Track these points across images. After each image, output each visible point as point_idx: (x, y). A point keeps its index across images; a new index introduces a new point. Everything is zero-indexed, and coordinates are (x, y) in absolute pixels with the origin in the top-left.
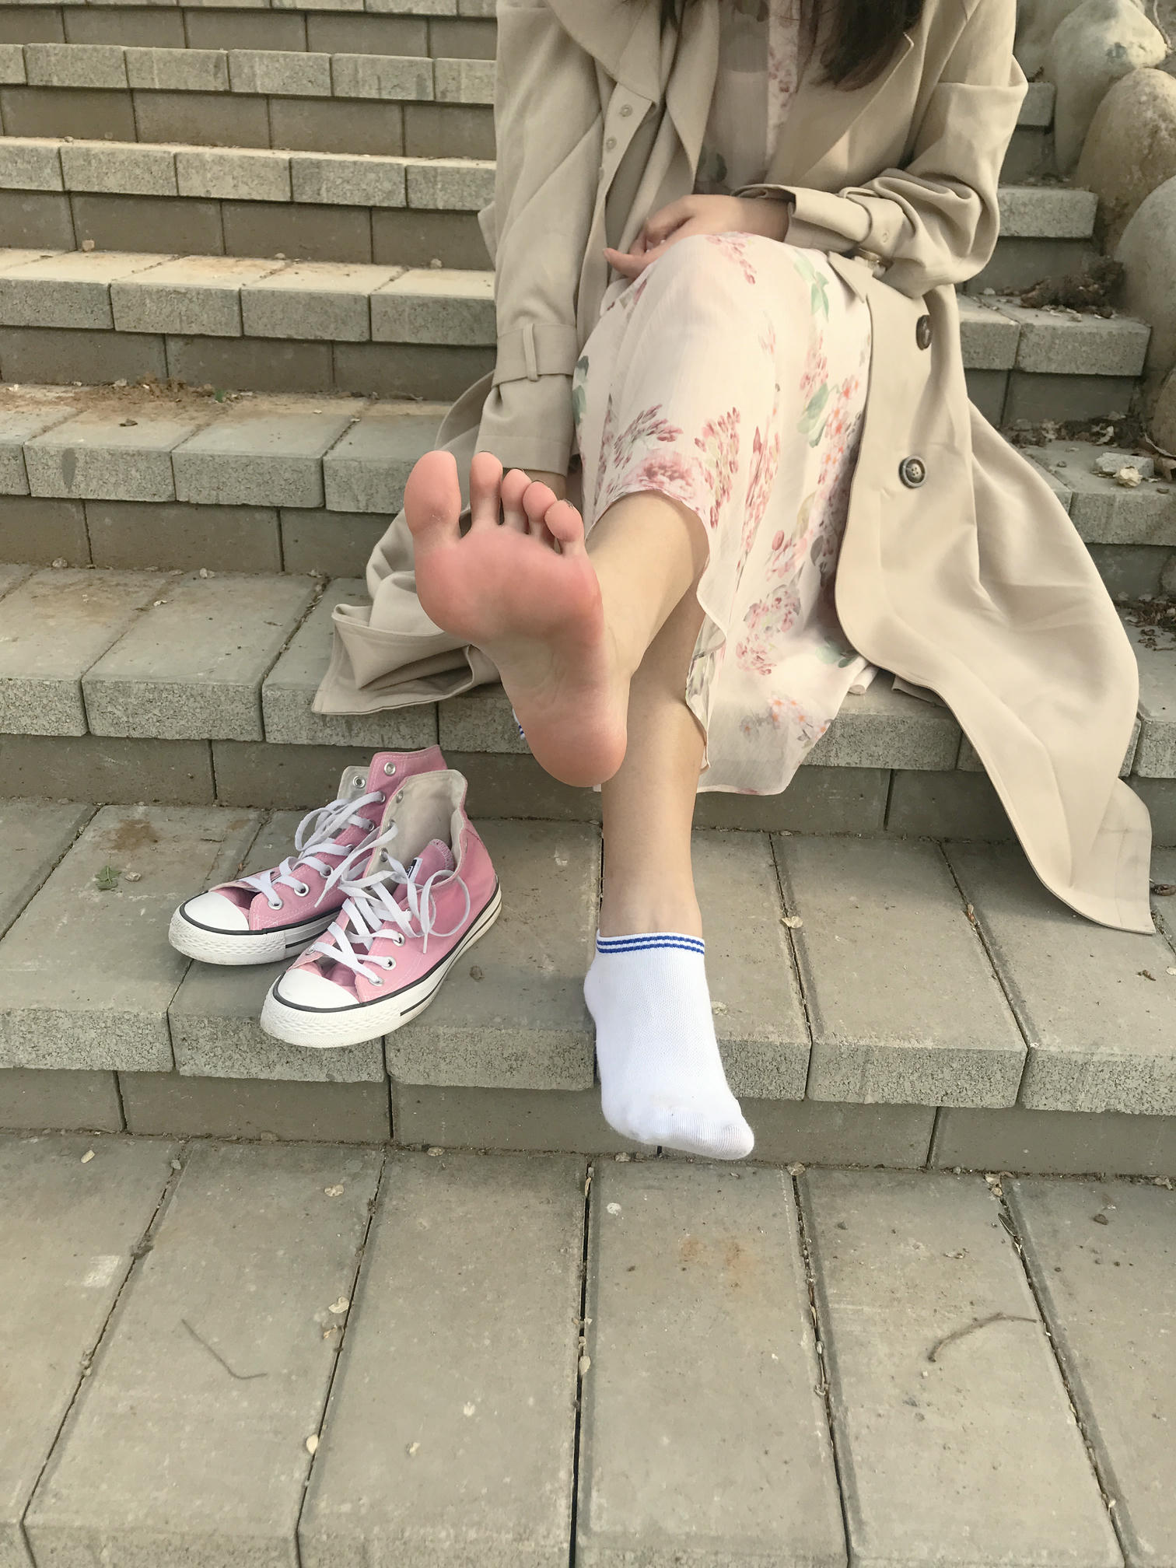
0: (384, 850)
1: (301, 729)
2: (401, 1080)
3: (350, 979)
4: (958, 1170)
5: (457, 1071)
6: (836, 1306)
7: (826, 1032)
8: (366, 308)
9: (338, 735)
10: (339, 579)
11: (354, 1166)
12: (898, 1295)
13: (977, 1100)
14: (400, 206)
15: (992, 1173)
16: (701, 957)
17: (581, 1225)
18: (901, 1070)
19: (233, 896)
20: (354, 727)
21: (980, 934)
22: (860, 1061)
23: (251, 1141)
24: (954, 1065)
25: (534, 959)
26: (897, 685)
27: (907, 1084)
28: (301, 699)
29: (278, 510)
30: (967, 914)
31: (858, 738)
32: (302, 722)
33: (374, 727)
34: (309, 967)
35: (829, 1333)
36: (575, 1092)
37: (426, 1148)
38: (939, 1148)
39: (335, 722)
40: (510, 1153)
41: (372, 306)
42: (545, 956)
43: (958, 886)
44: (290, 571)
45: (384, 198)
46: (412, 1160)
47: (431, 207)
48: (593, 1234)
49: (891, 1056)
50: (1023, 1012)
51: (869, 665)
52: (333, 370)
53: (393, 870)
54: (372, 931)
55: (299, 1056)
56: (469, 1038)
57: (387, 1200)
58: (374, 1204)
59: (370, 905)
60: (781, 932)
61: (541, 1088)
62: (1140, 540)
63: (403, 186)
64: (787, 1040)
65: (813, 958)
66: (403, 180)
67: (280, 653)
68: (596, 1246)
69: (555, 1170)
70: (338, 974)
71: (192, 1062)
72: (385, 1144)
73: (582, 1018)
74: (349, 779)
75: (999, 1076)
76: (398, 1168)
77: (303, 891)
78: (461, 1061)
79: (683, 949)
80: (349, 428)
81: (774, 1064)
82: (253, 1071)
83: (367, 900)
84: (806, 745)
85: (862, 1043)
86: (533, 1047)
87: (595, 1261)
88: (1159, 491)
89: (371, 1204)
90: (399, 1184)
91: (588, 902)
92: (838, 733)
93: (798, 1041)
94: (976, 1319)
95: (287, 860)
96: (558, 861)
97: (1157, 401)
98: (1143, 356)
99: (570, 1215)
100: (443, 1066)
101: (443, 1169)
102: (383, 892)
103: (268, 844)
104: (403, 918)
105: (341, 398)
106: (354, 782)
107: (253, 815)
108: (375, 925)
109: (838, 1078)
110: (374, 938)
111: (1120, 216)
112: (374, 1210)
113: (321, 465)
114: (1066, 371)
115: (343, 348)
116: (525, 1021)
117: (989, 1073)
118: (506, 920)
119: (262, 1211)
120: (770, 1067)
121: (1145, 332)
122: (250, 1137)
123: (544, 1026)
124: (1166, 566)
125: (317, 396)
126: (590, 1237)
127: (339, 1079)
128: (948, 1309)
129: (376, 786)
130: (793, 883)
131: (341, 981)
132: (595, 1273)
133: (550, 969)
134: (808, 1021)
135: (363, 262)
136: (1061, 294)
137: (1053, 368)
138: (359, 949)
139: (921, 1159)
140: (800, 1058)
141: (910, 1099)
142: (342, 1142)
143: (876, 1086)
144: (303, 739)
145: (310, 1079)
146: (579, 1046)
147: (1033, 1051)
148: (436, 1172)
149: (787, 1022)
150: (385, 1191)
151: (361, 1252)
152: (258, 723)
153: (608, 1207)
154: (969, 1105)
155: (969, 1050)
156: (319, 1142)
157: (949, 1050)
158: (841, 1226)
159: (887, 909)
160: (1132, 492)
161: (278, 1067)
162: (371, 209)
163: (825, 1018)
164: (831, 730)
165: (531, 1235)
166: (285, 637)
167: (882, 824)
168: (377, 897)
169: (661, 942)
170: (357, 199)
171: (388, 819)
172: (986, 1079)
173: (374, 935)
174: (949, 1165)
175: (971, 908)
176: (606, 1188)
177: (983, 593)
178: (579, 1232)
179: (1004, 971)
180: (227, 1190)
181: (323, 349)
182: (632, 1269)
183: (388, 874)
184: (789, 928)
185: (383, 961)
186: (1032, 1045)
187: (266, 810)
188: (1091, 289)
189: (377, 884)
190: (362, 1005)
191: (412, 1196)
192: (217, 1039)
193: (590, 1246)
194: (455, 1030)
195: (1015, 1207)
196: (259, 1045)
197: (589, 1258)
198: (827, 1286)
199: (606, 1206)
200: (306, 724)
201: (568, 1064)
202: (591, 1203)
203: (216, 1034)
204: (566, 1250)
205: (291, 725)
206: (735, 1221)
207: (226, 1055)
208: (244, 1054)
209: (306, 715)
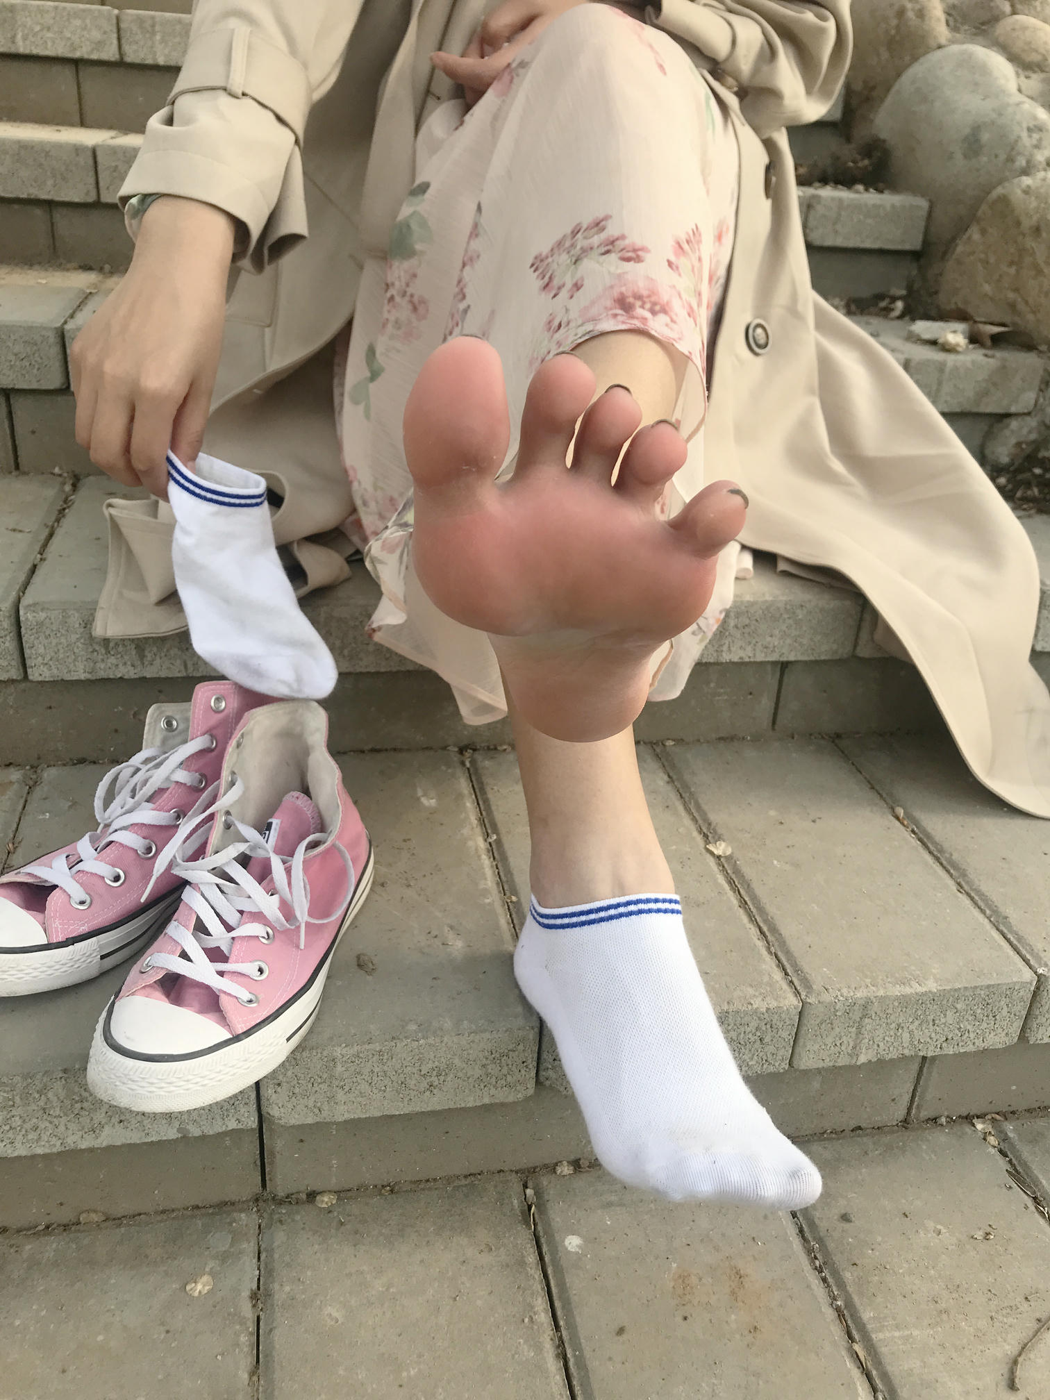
0: (228, 813)
1: (75, 660)
2: (282, 1122)
3: (211, 1002)
4: (943, 1120)
5: (359, 1099)
6: (881, 1336)
7: (814, 987)
8: (91, 162)
9: (125, 664)
10: (91, 478)
11: (220, 1241)
12: (944, 1305)
13: (979, 1043)
14: (113, 59)
15: (978, 1117)
16: (679, 918)
17: (538, 1275)
18: (901, 1021)
19: (16, 895)
20: (146, 653)
21: (920, 840)
22: (856, 1016)
23: (66, 1227)
24: (959, 1006)
25: (434, 933)
26: (782, 566)
27: (906, 1036)
28: (75, 620)
29: (8, 394)
30: (897, 818)
31: (753, 627)
32: (76, 650)
33: (174, 651)
34: (148, 990)
35: (885, 1376)
36: (514, 1102)
37: (312, 1196)
38: (921, 1098)
39: (120, 649)
40: (422, 1186)
41: (100, 159)
42: (446, 929)
43: (873, 788)
44: (26, 470)
45: (93, 50)
46: (298, 1218)
47: (149, 61)
48: (558, 1285)
49: (891, 1006)
50: (1011, 931)
51: (744, 547)
52: (53, 236)
53: (247, 841)
54: (229, 928)
56: (376, 1057)
57: (276, 1286)
58: (259, 1295)
59: (222, 892)
60: (712, 862)
61: (470, 1105)
62: (968, 407)
63: (115, 35)
64: (773, 1004)
65: (760, 891)
66: (115, 30)
67: (35, 566)
68: (567, 1303)
69: (485, 1199)
70: (190, 994)
72: (257, 1200)
73: (519, 1009)
74: (157, 721)
75: (1005, 1012)
76: (282, 1233)
77: (117, 879)
78: (364, 1087)
79: (661, 914)
80: (86, 298)
81: (758, 1034)
82: (70, 1141)
83: (217, 885)
84: (701, 641)
85: (859, 995)
86: (461, 1057)
87: (572, 1327)
88: (986, 355)
89: (254, 1297)
90: (287, 1258)
91: (476, 850)
92: (732, 623)
93: (787, 1002)
94: (1039, 1320)
95: (87, 837)
96: (424, 801)
97: (941, 275)
98: (922, 229)
99: (522, 1263)
100: (341, 1096)
101: (342, 1224)
102: (237, 871)
103: (44, 813)
104: (269, 905)
105: (68, 270)
106: (163, 724)
107: (15, 775)
108: (232, 918)
109: (829, 1041)
110: (233, 938)
111: (868, 99)
112: (260, 1306)
113: (62, 338)
114: (851, 244)
115: (64, 211)
116: (448, 1024)
117: (995, 1009)
118: (382, 885)
119: (100, 1338)
120: (752, 1039)
121: (923, 203)
122: (65, 1221)
123: (474, 1027)
124: (988, 435)
125: (36, 267)
126: (554, 1290)
127: (195, 1131)
128: (1004, 1312)
129: (204, 730)
130: (700, 801)
131: (196, 1004)
132: (577, 1347)
133: (457, 945)
134: (786, 974)
135: (72, 125)
136: (830, 171)
137: (839, 242)
138: (216, 955)
139: (900, 1113)
140: (788, 1023)
141: (906, 1052)
142: (197, 1207)
143: (871, 1043)
144: (80, 672)
145: (153, 1138)
146: (521, 1047)
147: (1042, 979)
148: (333, 1231)
149: (766, 979)
150: (270, 1272)
151: (255, 1378)
152: (16, 655)
153: (567, 1242)
154: (971, 1048)
155: (976, 987)
156: (163, 1212)
157: (956, 990)
158: (845, 1218)
159: (814, 821)
160: (960, 358)
161: (107, 1130)
162: (77, 63)
163: (806, 968)
164: (724, 622)
165: (479, 1303)
166: (37, 548)
167: (770, 724)
168: (231, 880)
169: (632, 908)
170: (60, 50)
171: (229, 771)
172: (991, 1017)
173: (233, 934)
174: (932, 1114)
175: (901, 812)
176: (557, 1214)
177: (837, 466)
178: (538, 1285)
179: (967, 883)
180: (43, 1313)
181: (38, 212)
182: (621, 1331)
183: (242, 848)
184: (719, 857)
185: (250, 968)
186: (1040, 971)
187: (32, 767)
188: (860, 164)
189: (227, 864)
190: (237, 1039)
191: (309, 1273)
192: (13, 1106)
193: (557, 1304)
194: (356, 1048)
195: (1019, 1158)
196: (78, 1106)
197: (562, 1323)
198: (860, 1308)
199: (563, 1241)
200: (83, 653)
201: (505, 1071)
202: (543, 1240)
203: (13, 1100)
204: (531, 1318)
205: (61, 656)
206: (723, 1235)
207: (28, 1126)
208: (56, 1121)
209: (82, 641)
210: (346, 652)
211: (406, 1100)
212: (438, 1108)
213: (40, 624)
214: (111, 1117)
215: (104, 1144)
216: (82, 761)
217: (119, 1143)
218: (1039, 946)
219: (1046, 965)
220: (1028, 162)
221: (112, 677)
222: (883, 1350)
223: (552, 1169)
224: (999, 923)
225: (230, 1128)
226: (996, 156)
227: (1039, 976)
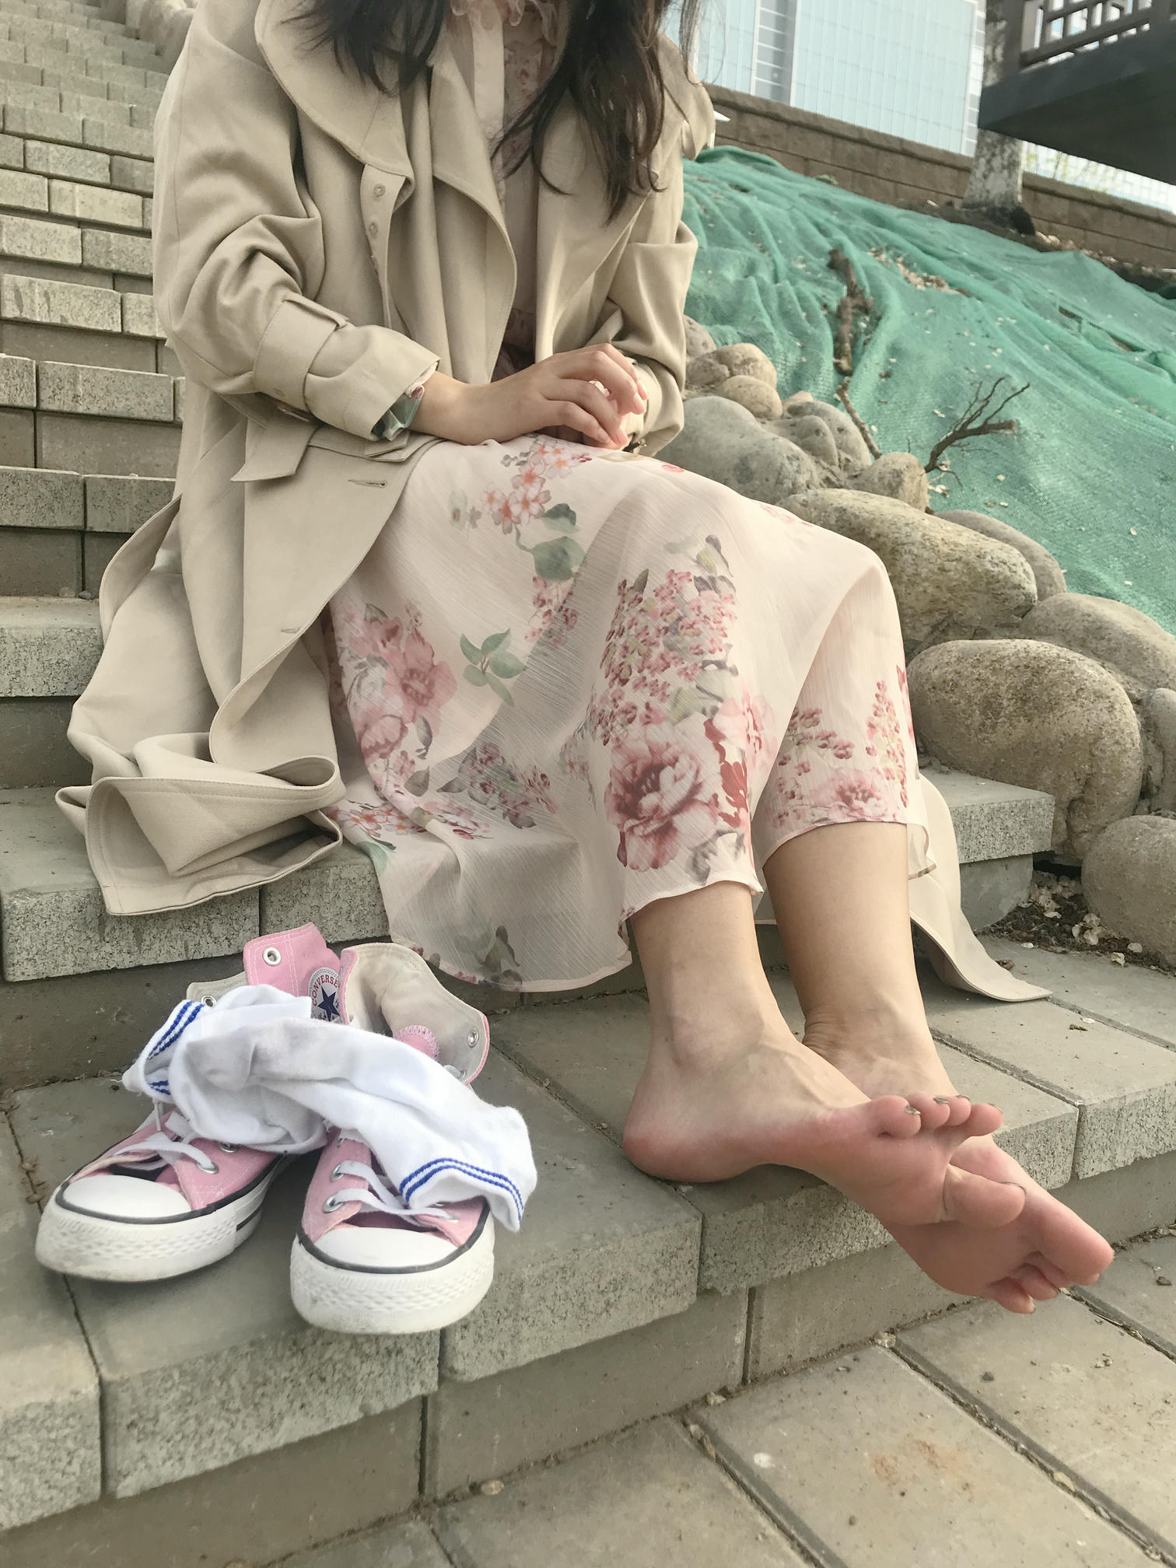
1: (64, 951)
2: (465, 1378)
5: (541, 1333)
6: (1073, 1462)
9: (121, 951)
11: (401, 1554)
12: (1106, 1424)
17: (744, 1498)
20: (145, 936)
24: (1028, 1146)
32: (67, 940)
33: (176, 931)
34: (347, 1225)
35: (1094, 1492)
37: (475, 1489)
39: (117, 933)
40: (584, 1449)
50: (1038, 1080)
55: (323, 1388)
56: (560, 1275)
61: (642, 1323)
68: (788, 1512)
69: (655, 1445)
71: (142, 1465)
72: (417, 1507)
75: (1060, 1149)
78: (547, 1317)
82: (246, 1443)
86: (635, 1263)
87: (806, 1531)
90: (484, 1551)
100: (526, 1332)
101: (522, 1505)
103: (45, 1130)
117: (1053, 1146)
123: (647, 1226)
126: (768, 1506)
127: (377, 1407)
142: (352, 1532)
144: (68, 966)
145: (334, 1425)
146: (688, 1243)
147: (1082, 1109)
148: (518, 1513)
153: (758, 1462)
155: (1036, 1124)
156: (316, 1546)
157: (1024, 1128)
158: (987, 1378)
161: (287, 1422)
165: (706, 1535)
172: (1050, 1155)
176: (733, 1438)
178: (750, 1508)
182: (852, 1521)
186: (1077, 1105)
190: (464, 1249)
192: (191, 1402)
193: (780, 1517)
194: (542, 1266)
195: (1093, 1298)
196: (260, 1391)
197: (793, 1532)
198: (1043, 1445)
199: (753, 1461)
200: (74, 942)
201: (673, 1275)
202: (731, 1467)
203: (190, 1394)
204: (764, 1535)
205: (49, 948)
206: (893, 1418)
207: (204, 1429)
208: (233, 1417)
209: (75, 928)
210: (353, 917)
211: (584, 1327)
212: (613, 1332)
213: (29, 911)
214: (292, 1402)
215: (282, 1443)
216: (53, 1081)
217: (296, 1439)
218: (1065, 1086)
219: (1080, 1098)
220: (794, 484)
221: (105, 968)
222: (1082, 1472)
223: (705, 1401)
224: (1024, 1077)
225: (413, 1395)
226: (767, 480)
227: (1079, 1107)
